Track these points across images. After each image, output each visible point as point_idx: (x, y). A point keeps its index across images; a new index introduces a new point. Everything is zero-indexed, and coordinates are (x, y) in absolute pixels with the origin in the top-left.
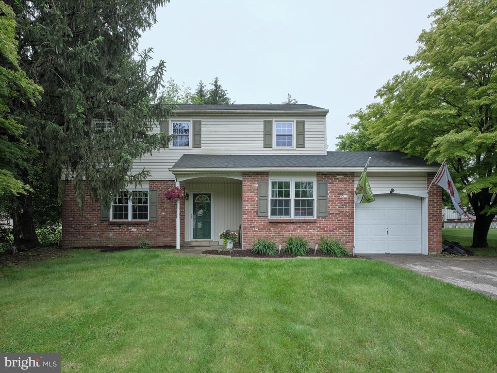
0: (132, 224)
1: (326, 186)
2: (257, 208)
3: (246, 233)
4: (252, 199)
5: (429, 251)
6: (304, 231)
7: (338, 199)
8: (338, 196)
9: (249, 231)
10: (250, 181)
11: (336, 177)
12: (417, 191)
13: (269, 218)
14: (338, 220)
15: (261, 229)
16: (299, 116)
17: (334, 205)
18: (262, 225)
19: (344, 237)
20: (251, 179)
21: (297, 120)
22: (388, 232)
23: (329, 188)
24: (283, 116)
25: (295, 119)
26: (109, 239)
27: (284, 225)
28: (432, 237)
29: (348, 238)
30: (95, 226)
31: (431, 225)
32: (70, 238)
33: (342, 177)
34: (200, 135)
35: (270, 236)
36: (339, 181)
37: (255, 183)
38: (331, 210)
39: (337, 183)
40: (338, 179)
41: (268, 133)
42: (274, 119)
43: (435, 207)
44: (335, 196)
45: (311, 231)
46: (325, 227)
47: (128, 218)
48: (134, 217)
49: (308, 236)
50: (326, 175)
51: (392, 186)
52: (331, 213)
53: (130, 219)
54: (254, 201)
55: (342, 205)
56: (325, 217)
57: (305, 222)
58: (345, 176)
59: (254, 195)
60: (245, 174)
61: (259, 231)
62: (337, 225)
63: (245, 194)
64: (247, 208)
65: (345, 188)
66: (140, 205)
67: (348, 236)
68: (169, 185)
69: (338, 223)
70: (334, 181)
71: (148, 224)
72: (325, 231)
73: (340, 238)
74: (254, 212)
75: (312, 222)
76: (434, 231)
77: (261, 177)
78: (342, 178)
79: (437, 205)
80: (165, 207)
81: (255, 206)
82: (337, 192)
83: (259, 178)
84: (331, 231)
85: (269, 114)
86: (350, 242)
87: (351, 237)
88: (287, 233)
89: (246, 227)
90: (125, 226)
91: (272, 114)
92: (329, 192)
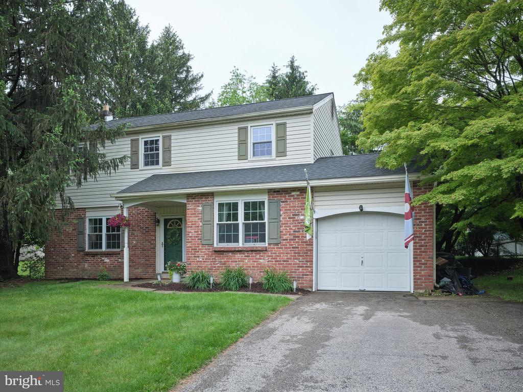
0: (105, 254)
1: (279, 206)
2: (201, 234)
3: (190, 264)
4: (196, 224)
5: (415, 289)
6: (253, 262)
7: (293, 221)
8: (292, 218)
9: (193, 262)
10: (194, 204)
11: (290, 193)
12: (397, 207)
13: (215, 245)
14: (293, 248)
15: (206, 259)
16: (279, 117)
17: (288, 228)
18: (206, 254)
19: (301, 269)
20: (195, 201)
21: (277, 122)
22: (362, 262)
23: (282, 207)
24: (260, 119)
25: (274, 122)
26: (84, 270)
27: (230, 254)
28: (419, 269)
29: (305, 270)
30: (73, 257)
31: (417, 252)
32: (52, 270)
33: (298, 193)
34: (170, 151)
35: (215, 267)
36: (294, 199)
37: (199, 206)
38: (285, 235)
39: (292, 202)
40: (293, 196)
41: (243, 142)
42: (249, 124)
43: (422, 228)
44: (289, 218)
45: (261, 261)
46: (278, 256)
47: (102, 248)
48: (108, 246)
49: (257, 267)
50: (278, 191)
51: (361, 202)
52: (284, 238)
53: (104, 248)
54: (198, 227)
55: (298, 229)
56: (277, 244)
57: (253, 251)
58: (301, 193)
59: (199, 219)
60: (190, 196)
61: (204, 262)
62: (292, 253)
63: (189, 219)
64: (190, 235)
65: (301, 207)
66: (114, 233)
67: (306, 267)
68: (140, 210)
69: (293, 251)
70: (288, 199)
71: (119, 254)
72: (277, 261)
73: (295, 269)
74: (199, 239)
75: (262, 251)
76: (421, 261)
77: (205, 198)
78: (298, 195)
79: (425, 225)
80: (136, 235)
81: (200, 233)
82: (292, 212)
83: (204, 199)
84: (284, 261)
85: (243, 119)
86: (308, 275)
87: (309, 269)
88: (234, 264)
89: (190, 257)
90: (99, 256)
91: (247, 119)
92: (281, 213)
